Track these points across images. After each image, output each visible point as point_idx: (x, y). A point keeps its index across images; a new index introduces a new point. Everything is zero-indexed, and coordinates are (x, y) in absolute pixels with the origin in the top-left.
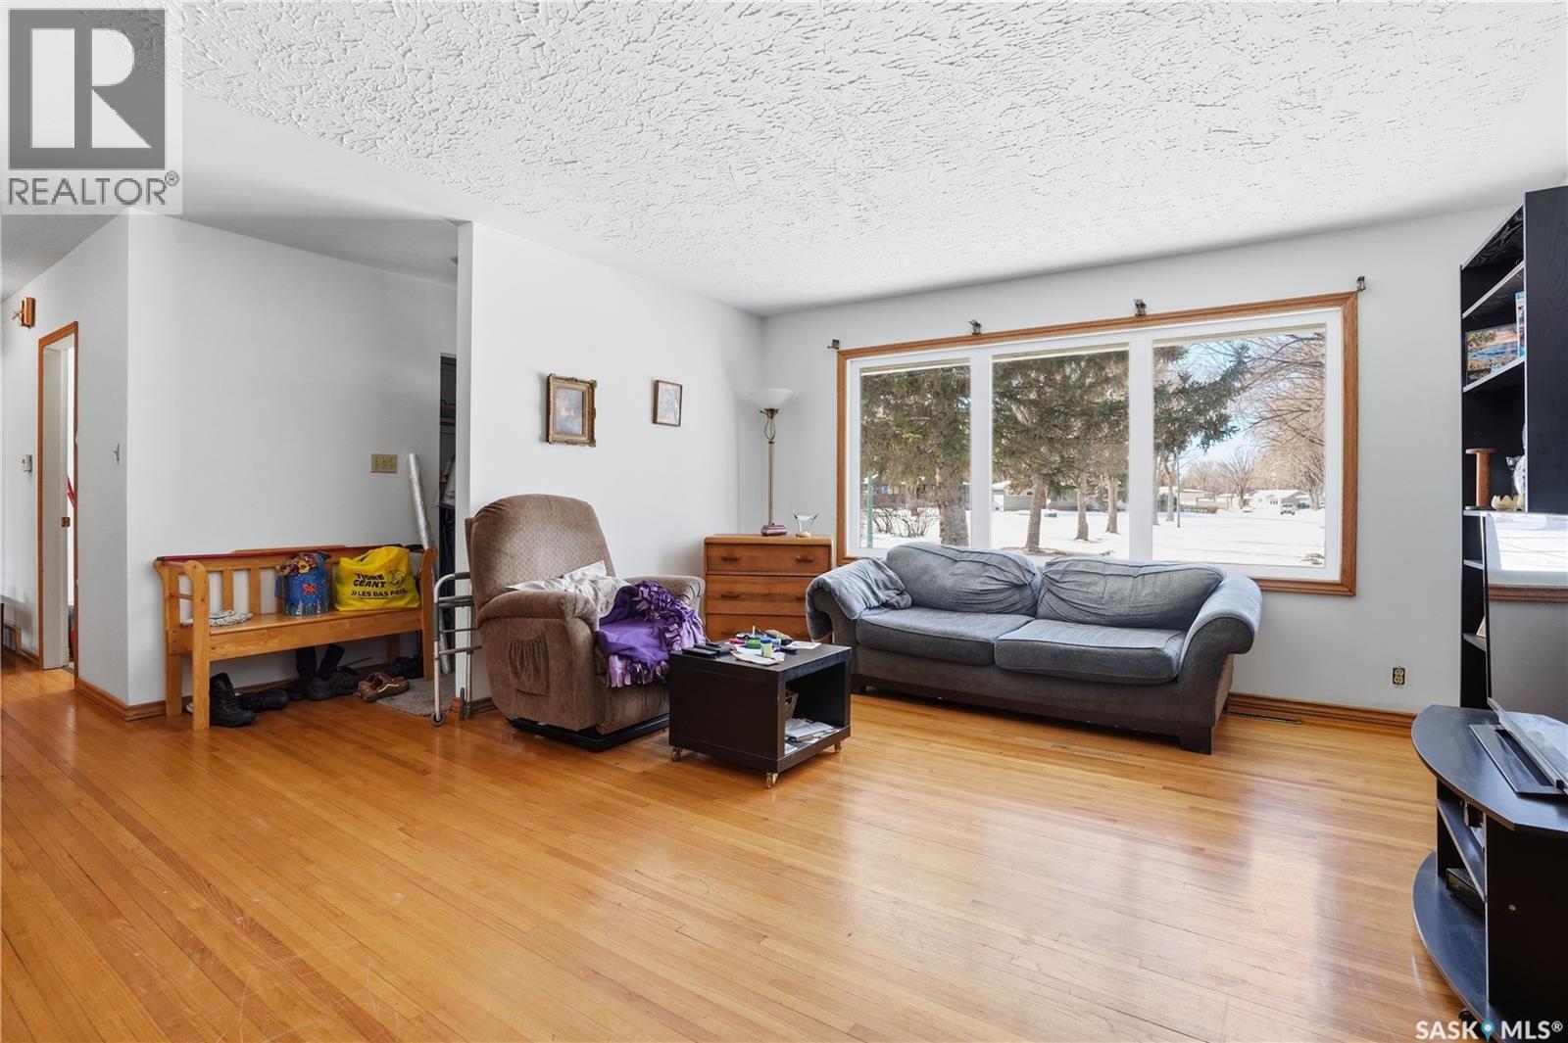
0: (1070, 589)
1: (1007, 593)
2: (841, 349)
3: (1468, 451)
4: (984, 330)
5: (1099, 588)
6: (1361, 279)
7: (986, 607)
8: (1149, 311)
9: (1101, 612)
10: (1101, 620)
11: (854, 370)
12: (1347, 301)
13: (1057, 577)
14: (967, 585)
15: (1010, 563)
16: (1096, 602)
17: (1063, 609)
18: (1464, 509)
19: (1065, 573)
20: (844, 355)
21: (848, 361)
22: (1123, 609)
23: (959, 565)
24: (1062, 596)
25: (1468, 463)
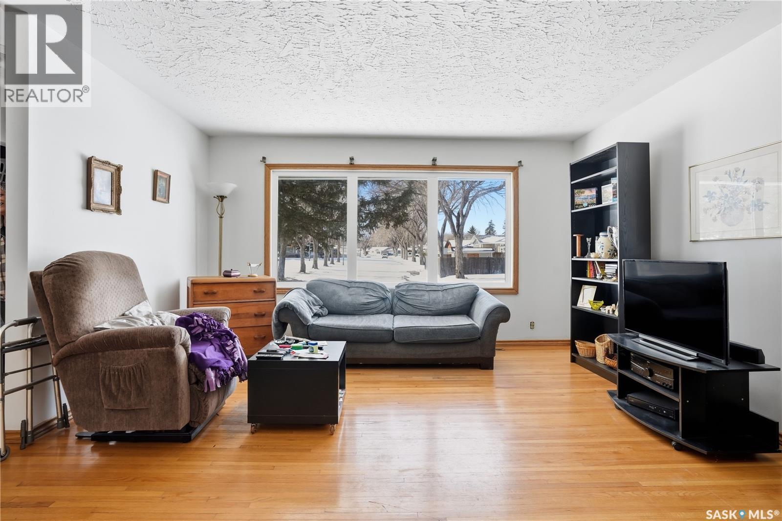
0: (411, 298)
1: (379, 303)
2: (267, 163)
3: (574, 235)
4: (356, 162)
5: (426, 297)
6: (520, 162)
7: (370, 311)
8: (438, 163)
9: (430, 309)
10: (430, 313)
11: (275, 177)
12: (514, 169)
13: (404, 293)
14: (358, 300)
15: (378, 287)
16: (427, 304)
17: (409, 309)
18: (572, 257)
19: (407, 291)
20: (269, 167)
21: (272, 171)
22: (441, 307)
23: (351, 289)
24: (409, 303)
25: (574, 240)
